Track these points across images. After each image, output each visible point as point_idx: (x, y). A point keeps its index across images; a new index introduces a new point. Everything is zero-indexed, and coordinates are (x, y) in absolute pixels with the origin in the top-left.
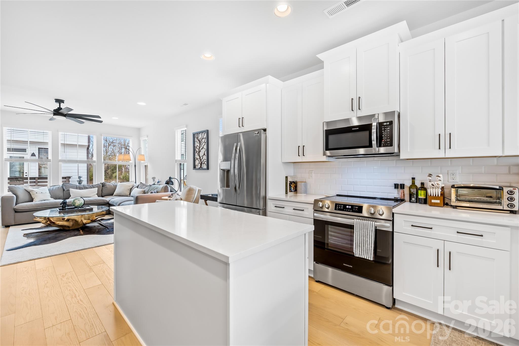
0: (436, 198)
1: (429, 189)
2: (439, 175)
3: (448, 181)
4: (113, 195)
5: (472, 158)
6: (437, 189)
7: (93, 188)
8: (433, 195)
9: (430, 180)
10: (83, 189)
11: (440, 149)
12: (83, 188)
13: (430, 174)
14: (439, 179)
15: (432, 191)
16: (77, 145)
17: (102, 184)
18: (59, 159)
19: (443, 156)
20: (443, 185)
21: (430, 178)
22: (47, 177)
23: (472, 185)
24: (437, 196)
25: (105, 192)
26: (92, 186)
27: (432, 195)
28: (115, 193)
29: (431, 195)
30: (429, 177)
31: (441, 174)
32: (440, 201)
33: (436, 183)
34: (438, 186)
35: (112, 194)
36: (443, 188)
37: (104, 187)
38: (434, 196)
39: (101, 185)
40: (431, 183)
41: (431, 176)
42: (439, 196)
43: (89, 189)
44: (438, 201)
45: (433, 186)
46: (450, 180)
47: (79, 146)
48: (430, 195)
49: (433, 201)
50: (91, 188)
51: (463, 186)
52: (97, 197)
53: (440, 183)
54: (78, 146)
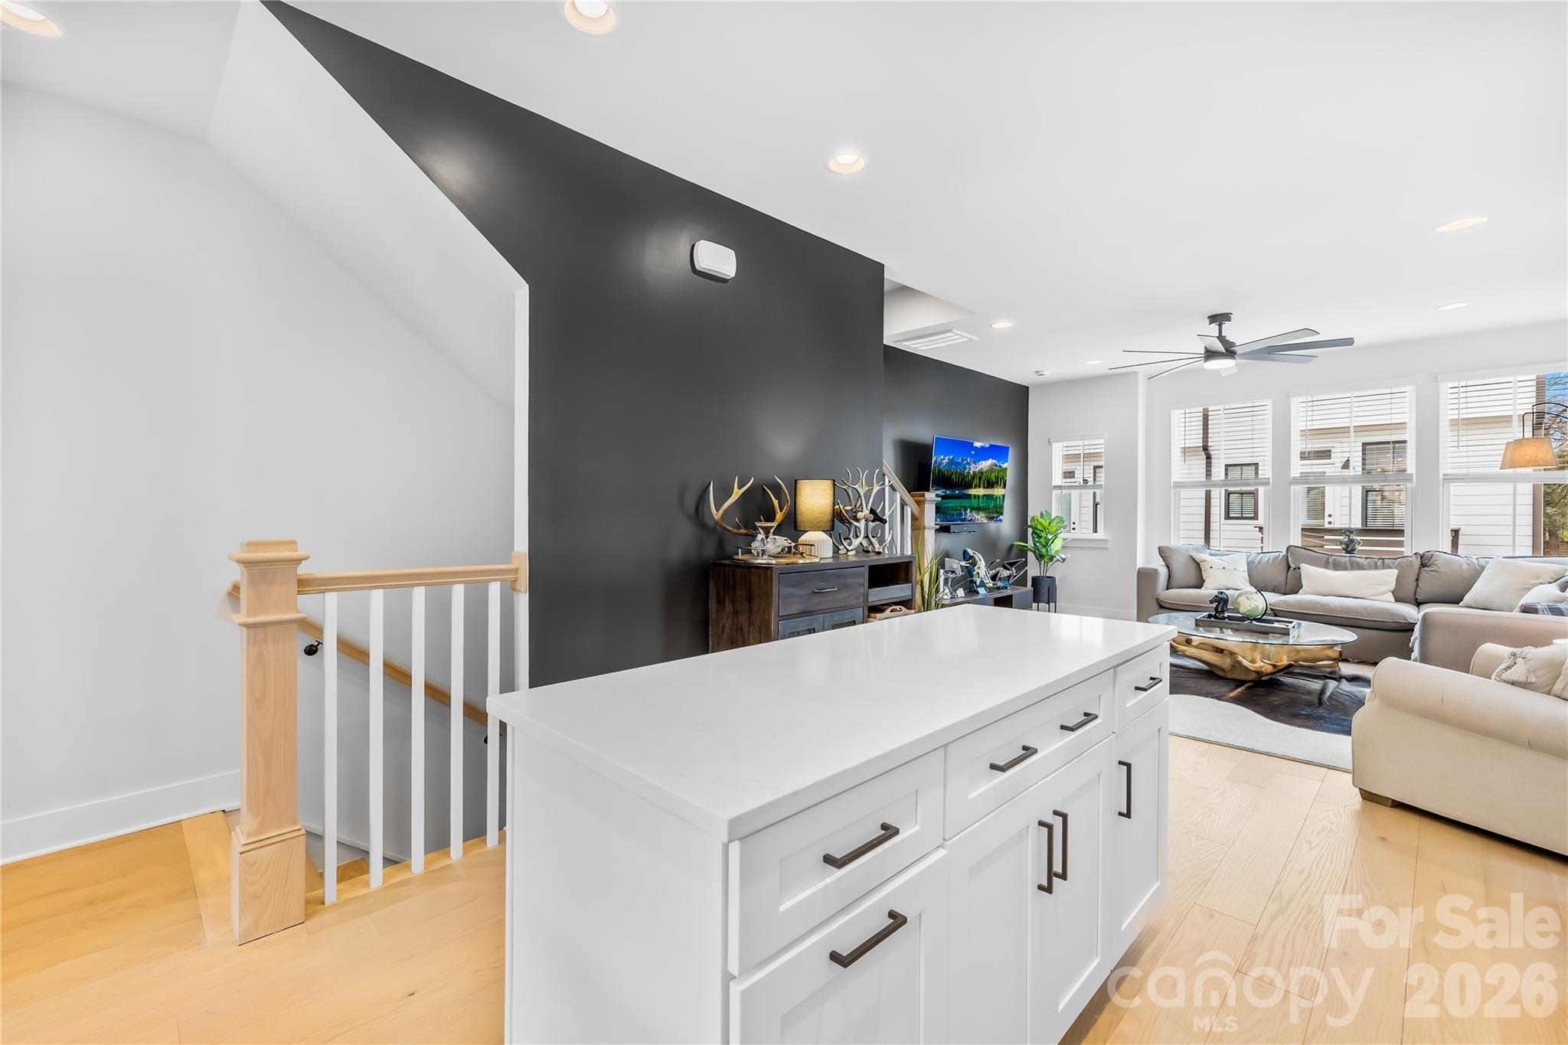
4: (1458, 603)
7: (1384, 568)
10: (1345, 568)
12: (1349, 566)
16: (1349, 427)
17: (1422, 557)
18: (1292, 475)
22: (1403, 531)
25: (1426, 589)
26: (1379, 563)
28: (1467, 598)
35: (1456, 601)
37: (1426, 568)
39: (1417, 562)
43: (1365, 569)
47: (1358, 429)
50: (1376, 567)
52: (1394, 601)
54: (1352, 429)
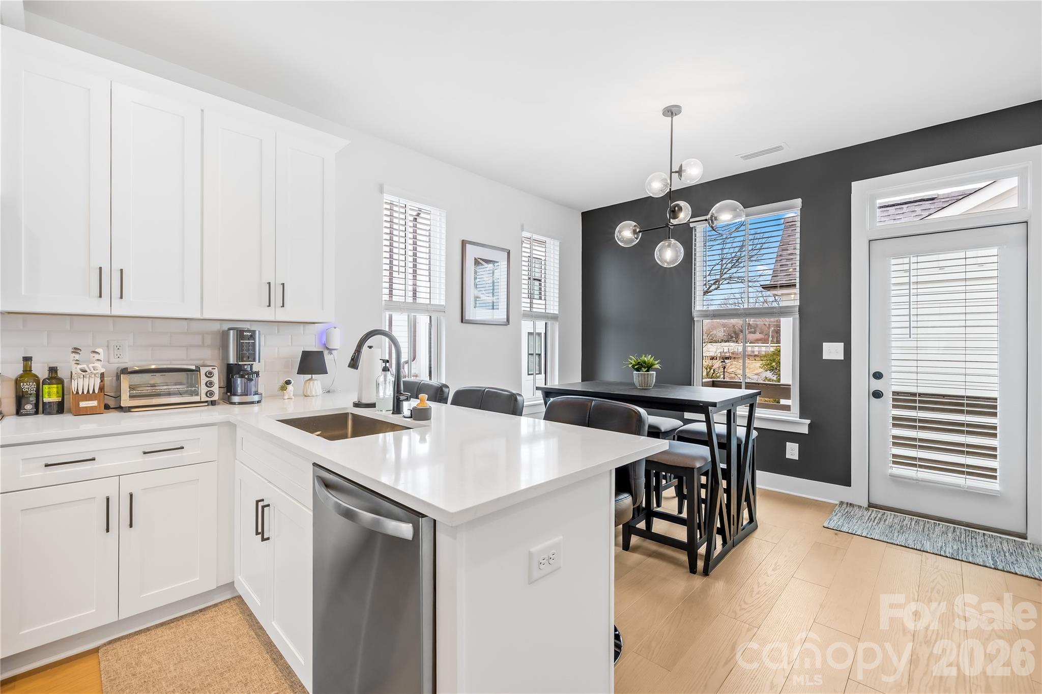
0: (88, 396)
1: (76, 381)
2: (97, 350)
3: (108, 362)
5: (151, 319)
6: (93, 379)
8: (83, 392)
9: (77, 360)
11: (100, 296)
13: (76, 349)
14: (97, 357)
15: (80, 384)
19: (108, 313)
20: (103, 370)
21: (77, 357)
23: (153, 367)
24: (91, 392)
27: (80, 393)
29: (77, 393)
30: (74, 355)
31: (99, 347)
32: (99, 403)
33: (91, 365)
34: (95, 372)
36: (102, 375)
38: (85, 393)
40: (79, 367)
41: (78, 353)
42: (96, 391)
44: (94, 403)
45: (84, 373)
46: (112, 360)
48: (75, 393)
49: (83, 404)
51: (137, 369)
53: (98, 364)
